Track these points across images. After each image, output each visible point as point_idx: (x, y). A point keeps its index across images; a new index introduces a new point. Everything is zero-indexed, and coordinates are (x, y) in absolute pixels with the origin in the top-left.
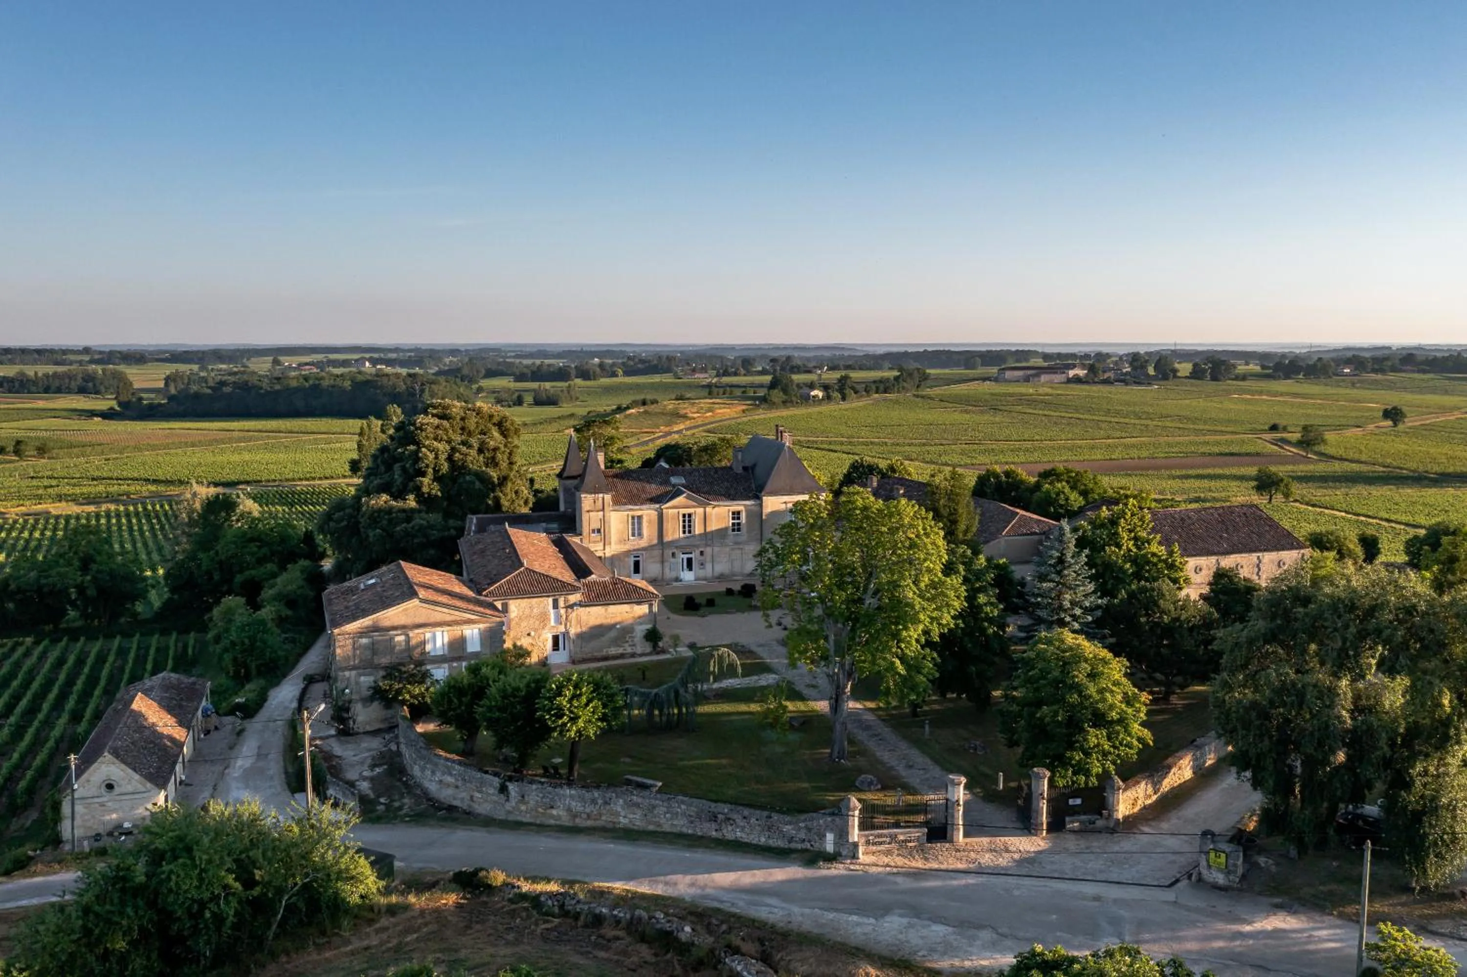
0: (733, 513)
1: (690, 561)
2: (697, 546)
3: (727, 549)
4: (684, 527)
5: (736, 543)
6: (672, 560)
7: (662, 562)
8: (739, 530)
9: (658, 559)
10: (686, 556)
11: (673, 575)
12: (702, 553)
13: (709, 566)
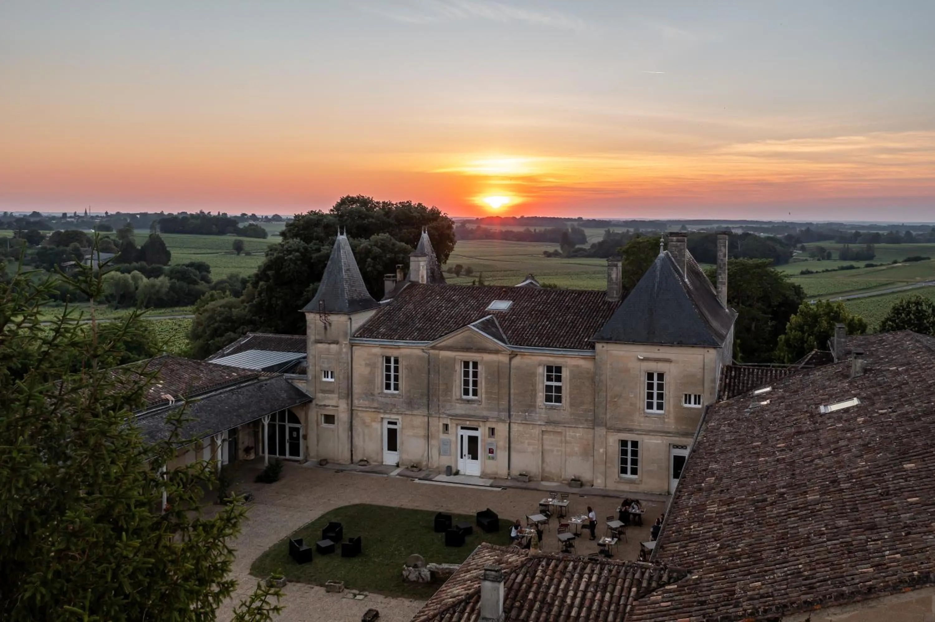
0: (549, 369)
1: (473, 441)
2: (485, 419)
3: (536, 431)
4: (466, 383)
5: (549, 422)
6: (443, 436)
7: (428, 437)
8: (559, 399)
9: (422, 432)
10: (467, 433)
11: (445, 461)
12: (492, 431)
13: (502, 455)
